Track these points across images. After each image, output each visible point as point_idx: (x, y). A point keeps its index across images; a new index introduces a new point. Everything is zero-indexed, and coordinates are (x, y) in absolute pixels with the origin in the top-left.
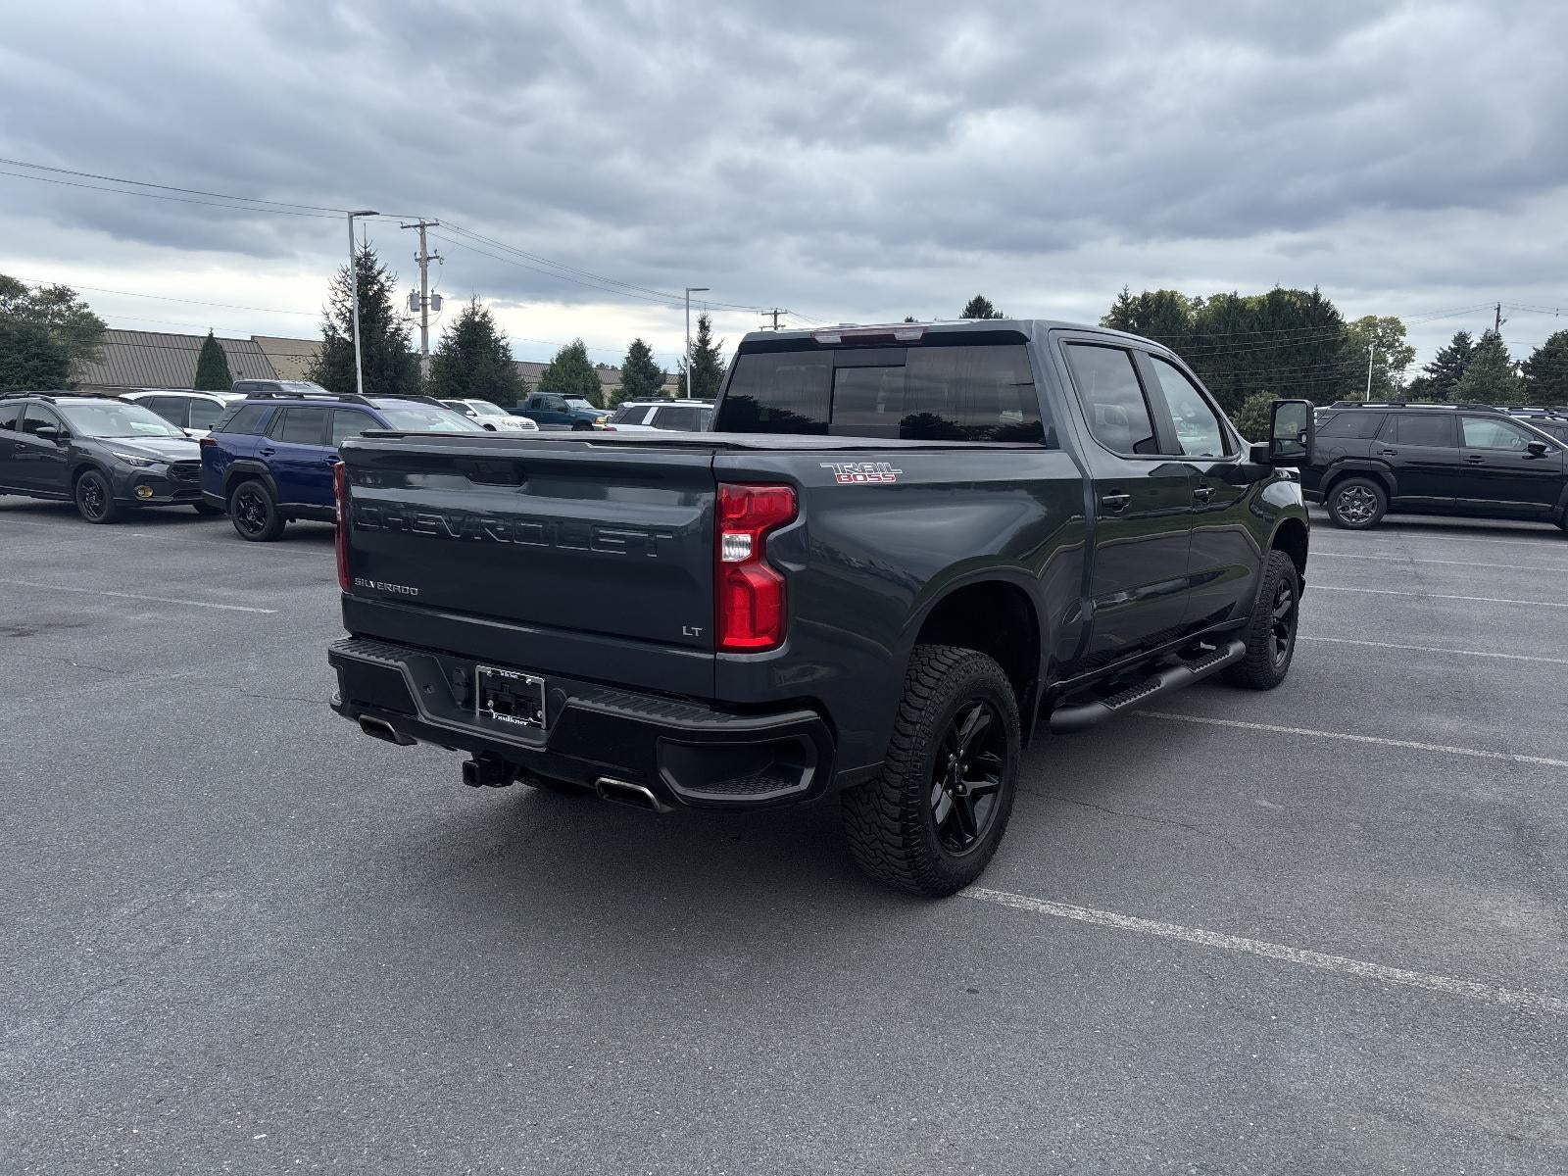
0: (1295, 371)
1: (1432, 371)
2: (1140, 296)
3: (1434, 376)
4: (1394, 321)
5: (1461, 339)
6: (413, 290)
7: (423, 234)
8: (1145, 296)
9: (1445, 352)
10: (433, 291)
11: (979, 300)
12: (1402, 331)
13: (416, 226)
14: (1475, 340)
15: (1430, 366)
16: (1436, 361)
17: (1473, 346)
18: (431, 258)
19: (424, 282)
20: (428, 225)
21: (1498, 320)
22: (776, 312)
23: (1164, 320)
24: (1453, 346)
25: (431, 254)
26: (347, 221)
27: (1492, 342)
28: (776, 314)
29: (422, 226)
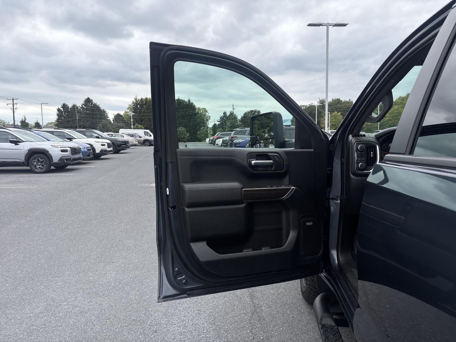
0: (186, 121)
1: (219, 122)
2: (140, 99)
3: (220, 123)
4: (205, 109)
5: (225, 113)
8: (142, 99)
9: (221, 117)
11: (88, 99)
12: (207, 111)
14: (228, 114)
15: (219, 120)
16: (220, 119)
17: (227, 115)
21: (233, 109)
22: (13, 99)
23: (149, 106)
24: (223, 115)
27: (232, 114)
28: (13, 100)
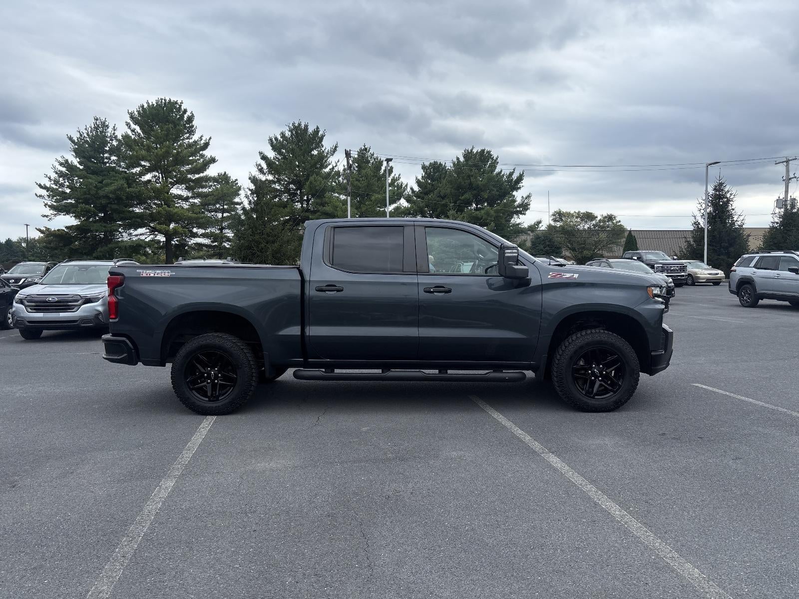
6: (779, 197)
7: (787, 166)
10: (791, 196)
13: (783, 162)
18: (792, 178)
19: (787, 192)
20: (791, 160)
25: (791, 176)
26: (705, 168)
29: (787, 161)
